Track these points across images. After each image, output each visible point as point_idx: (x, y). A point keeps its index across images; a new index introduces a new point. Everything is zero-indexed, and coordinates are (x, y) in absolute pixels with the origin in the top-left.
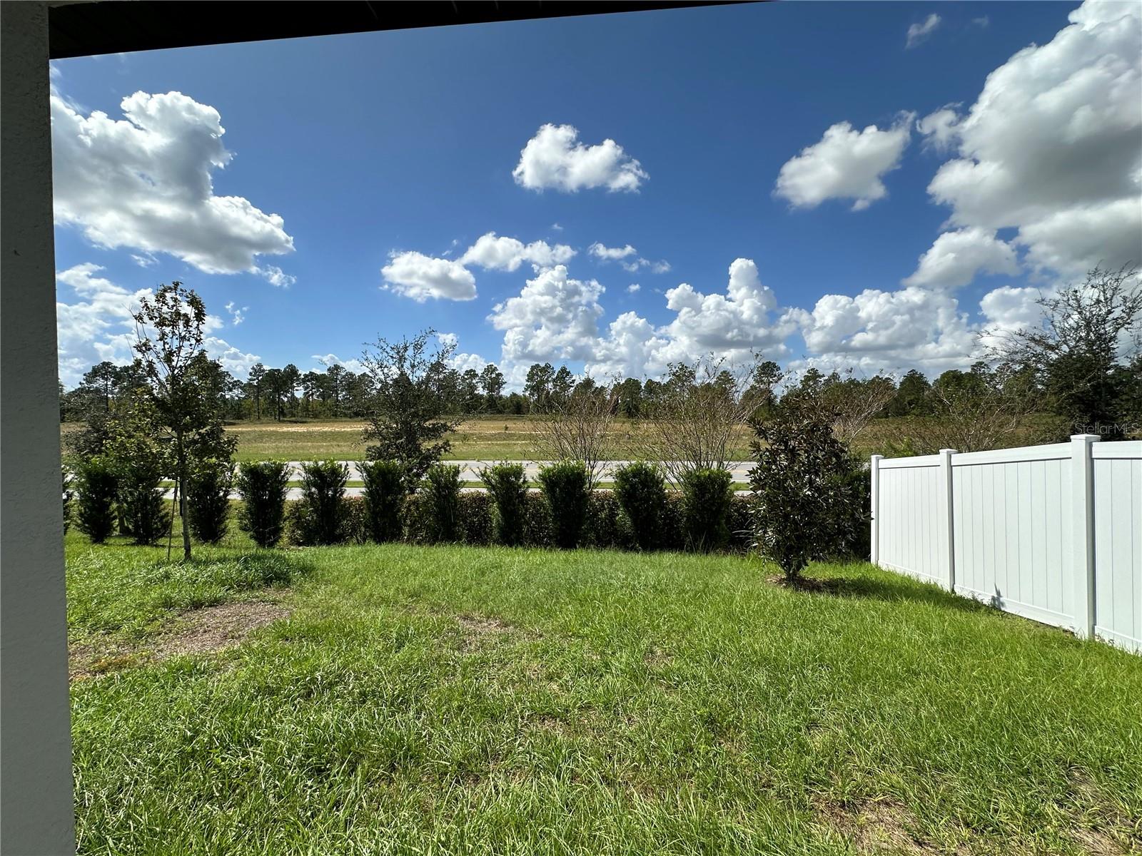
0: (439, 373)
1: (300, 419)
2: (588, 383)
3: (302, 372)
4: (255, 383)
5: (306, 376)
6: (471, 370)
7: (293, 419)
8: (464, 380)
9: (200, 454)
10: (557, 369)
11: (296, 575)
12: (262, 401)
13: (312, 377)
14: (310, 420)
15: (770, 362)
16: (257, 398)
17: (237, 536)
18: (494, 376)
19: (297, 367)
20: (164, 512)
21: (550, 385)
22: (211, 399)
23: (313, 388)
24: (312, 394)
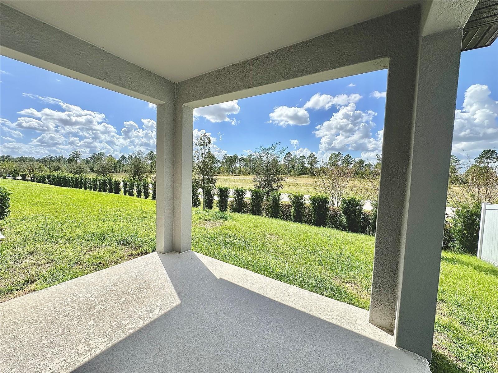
0: (289, 157)
1: (237, 175)
2: (361, 162)
3: (239, 157)
4: (224, 161)
5: (240, 158)
6: (303, 156)
7: (235, 174)
8: (299, 160)
9: (208, 182)
10: (345, 155)
11: (228, 218)
12: (226, 167)
13: (242, 159)
14: (241, 175)
15: (490, 150)
16: (224, 166)
17: (216, 209)
18: (313, 158)
19: (238, 155)
20: (199, 199)
21: (340, 163)
22: (211, 167)
23: (242, 163)
24: (242, 165)
